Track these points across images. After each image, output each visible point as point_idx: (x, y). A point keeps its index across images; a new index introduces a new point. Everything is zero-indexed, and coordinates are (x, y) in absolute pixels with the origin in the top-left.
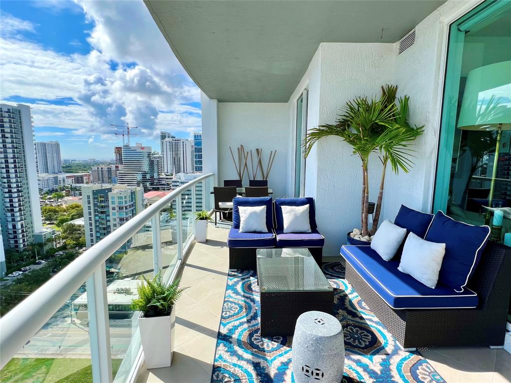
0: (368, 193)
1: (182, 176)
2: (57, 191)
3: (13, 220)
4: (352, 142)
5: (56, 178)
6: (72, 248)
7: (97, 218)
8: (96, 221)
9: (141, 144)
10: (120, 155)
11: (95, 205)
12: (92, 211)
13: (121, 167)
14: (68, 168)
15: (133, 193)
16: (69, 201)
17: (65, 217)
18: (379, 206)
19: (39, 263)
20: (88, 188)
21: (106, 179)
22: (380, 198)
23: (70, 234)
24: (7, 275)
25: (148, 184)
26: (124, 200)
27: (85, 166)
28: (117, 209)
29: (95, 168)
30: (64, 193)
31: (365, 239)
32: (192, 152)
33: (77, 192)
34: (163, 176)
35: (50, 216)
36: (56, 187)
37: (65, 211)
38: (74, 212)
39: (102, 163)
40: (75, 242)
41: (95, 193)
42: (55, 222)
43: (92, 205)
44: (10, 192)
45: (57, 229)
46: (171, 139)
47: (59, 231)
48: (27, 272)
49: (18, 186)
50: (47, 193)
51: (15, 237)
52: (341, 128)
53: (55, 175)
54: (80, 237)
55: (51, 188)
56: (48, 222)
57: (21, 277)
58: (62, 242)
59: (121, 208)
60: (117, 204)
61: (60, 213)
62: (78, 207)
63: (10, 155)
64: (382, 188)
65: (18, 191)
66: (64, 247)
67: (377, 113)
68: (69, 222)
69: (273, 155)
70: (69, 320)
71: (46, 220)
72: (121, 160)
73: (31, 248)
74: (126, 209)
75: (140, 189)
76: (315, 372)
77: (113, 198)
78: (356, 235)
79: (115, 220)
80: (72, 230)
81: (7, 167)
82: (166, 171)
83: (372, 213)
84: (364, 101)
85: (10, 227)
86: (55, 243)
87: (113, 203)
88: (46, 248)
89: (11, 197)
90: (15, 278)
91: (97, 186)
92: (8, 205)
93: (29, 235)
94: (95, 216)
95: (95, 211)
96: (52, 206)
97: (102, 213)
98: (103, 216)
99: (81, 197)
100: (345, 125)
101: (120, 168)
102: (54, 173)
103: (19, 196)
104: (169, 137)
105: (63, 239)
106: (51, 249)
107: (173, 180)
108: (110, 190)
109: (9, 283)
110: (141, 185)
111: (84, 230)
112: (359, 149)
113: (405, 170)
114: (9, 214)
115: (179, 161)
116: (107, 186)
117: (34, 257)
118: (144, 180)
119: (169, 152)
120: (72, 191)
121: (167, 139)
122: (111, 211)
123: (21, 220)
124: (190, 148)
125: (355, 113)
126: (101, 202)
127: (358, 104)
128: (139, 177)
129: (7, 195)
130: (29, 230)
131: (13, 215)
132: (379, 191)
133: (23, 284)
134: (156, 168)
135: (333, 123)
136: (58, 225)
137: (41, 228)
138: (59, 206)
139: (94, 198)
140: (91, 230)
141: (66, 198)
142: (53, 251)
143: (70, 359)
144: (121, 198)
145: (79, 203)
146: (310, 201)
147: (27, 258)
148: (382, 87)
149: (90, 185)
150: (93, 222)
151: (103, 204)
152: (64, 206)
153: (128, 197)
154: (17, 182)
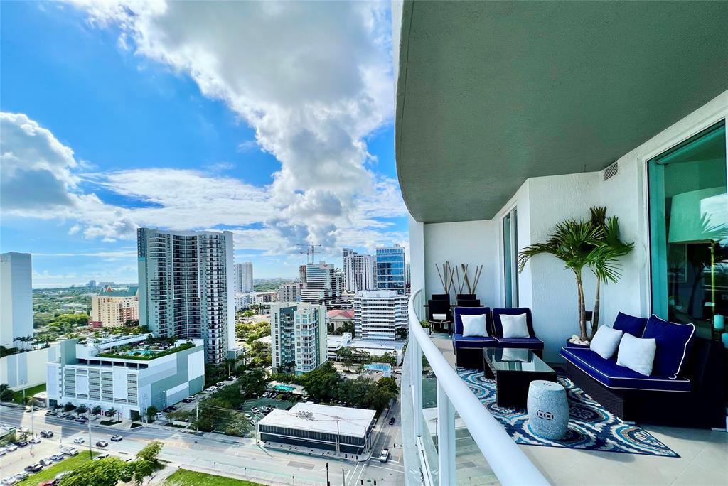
0: (583, 302)
1: (365, 295)
2: (248, 309)
3: (213, 336)
4: (563, 258)
5: (248, 297)
6: (259, 366)
7: (283, 336)
8: (282, 339)
9: (324, 262)
10: (305, 273)
11: (281, 323)
12: (279, 329)
13: (305, 285)
14: (258, 288)
15: (316, 312)
16: (258, 319)
17: (254, 335)
18: (597, 314)
19: (231, 380)
20: (276, 306)
21: (291, 298)
22: (597, 307)
23: (258, 352)
24: (205, 388)
25: (330, 302)
26: (308, 319)
27: (273, 286)
28: (301, 327)
29: (281, 287)
30: (254, 311)
31: (585, 343)
32: (374, 268)
33: (265, 310)
34: (345, 293)
35: (242, 333)
36: (248, 305)
37: (254, 329)
38: (262, 330)
39: (288, 282)
40: (262, 360)
41: (282, 311)
42: (246, 339)
43: (279, 323)
44: (213, 309)
45: (247, 346)
46: (353, 256)
47: (249, 348)
48: (221, 387)
49: (219, 305)
50: (240, 311)
51: (214, 352)
52: (552, 247)
53: (247, 294)
54: (267, 356)
55: (243, 307)
56: (240, 339)
57: (216, 391)
58: (251, 359)
59: (305, 327)
60: (301, 323)
61: (250, 330)
62: (266, 325)
63: (215, 277)
64: (598, 298)
65: (219, 309)
66: (253, 365)
67: (585, 234)
68: (258, 340)
69: (479, 270)
70: (254, 441)
71: (238, 337)
72: (305, 278)
73: (225, 363)
74: (310, 328)
75: (323, 307)
76: (547, 414)
77: (298, 316)
78: (575, 340)
79: (299, 338)
80: (260, 348)
81: (212, 287)
82: (347, 289)
83: (590, 320)
84: (574, 223)
85: (210, 342)
86: (245, 360)
87: (298, 321)
88: (238, 364)
89: (213, 314)
90: (212, 393)
91: (284, 305)
92: (210, 322)
93: (225, 351)
94: (282, 334)
95: (282, 329)
96: (243, 323)
97: (287, 331)
98: (289, 335)
99: (269, 315)
100: (556, 243)
101: (304, 287)
102: (247, 292)
103: (219, 314)
104: (351, 253)
105: (252, 356)
106: (241, 366)
107: (355, 298)
108: (295, 308)
109: (207, 396)
110: (324, 303)
111: (270, 349)
112: (570, 264)
113: (614, 281)
114: (210, 331)
115: (361, 278)
116: (292, 304)
117: (227, 373)
118: (326, 299)
119: (351, 269)
120: (261, 309)
121: (349, 256)
122: (296, 330)
123: (219, 336)
124: (372, 263)
125: (565, 233)
126: (287, 320)
127: (568, 226)
128: (322, 295)
129: (210, 313)
130: (224, 346)
131: (213, 332)
132: (596, 300)
133: (218, 399)
134: (338, 287)
135: (544, 242)
136: (248, 343)
137: (235, 345)
138: (249, 323)
139: (281, 317)
140: (277, 348)
141: (256, 316)
142: (243, 368)
143: (253, 483)
144: (305, 316)
145: (267, 321)
146: (527, 311)
147: (222, 373)
148: (591, 209)
149: (277, 303)
150: (279, 340)
151: (288, 322)
152: (254, 324)
153: (311, 315)
154: (219, 300)
